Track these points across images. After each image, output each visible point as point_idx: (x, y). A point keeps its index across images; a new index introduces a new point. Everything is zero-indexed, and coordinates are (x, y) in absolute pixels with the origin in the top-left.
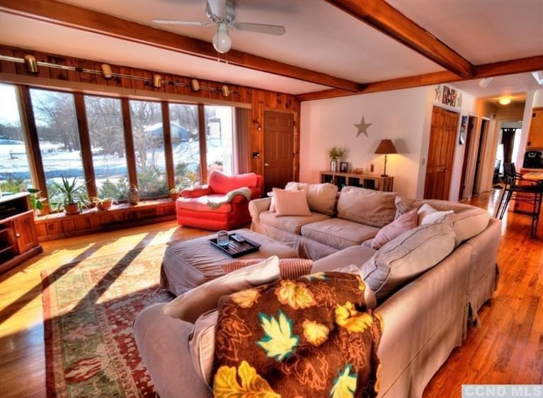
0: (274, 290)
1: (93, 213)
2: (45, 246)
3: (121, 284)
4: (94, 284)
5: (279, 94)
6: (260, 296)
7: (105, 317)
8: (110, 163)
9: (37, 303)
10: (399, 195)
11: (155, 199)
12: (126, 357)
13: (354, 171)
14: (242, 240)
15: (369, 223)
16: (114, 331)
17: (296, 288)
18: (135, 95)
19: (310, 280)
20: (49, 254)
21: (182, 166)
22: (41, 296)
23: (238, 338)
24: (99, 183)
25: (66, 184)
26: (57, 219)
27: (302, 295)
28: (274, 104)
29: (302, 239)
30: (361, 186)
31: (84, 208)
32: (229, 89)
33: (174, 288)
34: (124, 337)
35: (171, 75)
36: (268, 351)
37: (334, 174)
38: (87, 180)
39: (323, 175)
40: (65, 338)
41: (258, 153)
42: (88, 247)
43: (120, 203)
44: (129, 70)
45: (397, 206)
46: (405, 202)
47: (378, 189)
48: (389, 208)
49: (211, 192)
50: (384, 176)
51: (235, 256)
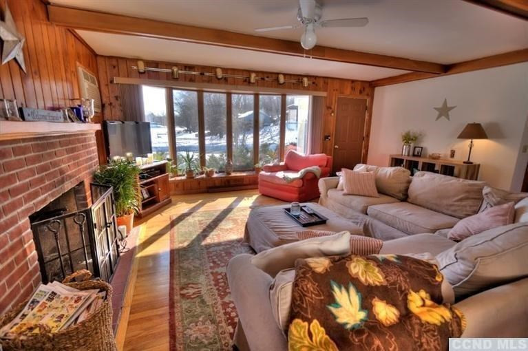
0: (345, 263)
1: (202, 178)
2: (173, 199)
3: (217, 233)
4: (201, 231)
5: (353, 81)
6: (332, 265)
7: (206, 256)
8: (215, 142)
9: (167, 237)
10: (489, 185)
11: (243, 171)
12: (218, 289)
13: (430, 156)
14: (312, 212)
15: (445, 211)
16: (211, 268)
17: (367, 265)
18: (236, 89)
19: (381, 260)
20: (175, 204)
21: (266, 146)
22: (169, 232)
23: (312, 298)
24: (207, 157)
25: (188, 156)
26: (181, 180)
27: (373, 272)
28: (348, 91)
29: (368, 219)
30: (437, 172)
31: (197, 174)
32: (308, 80)
33: (254, 244)
34: (217, 274)
35: (263, 73)
36: (338, 318)
37: (405, 158)
38: (200, 154)
39: (392, 158)
40: (181, 265)
41: (329, 136)
42: (198, 203)
43: (220, 172)
44: (234, 70)
45: (485, 197)
46: (496, 193)
47: (458, 177)
48: (475, 199)
49: (286, 168)
50: (468, 162)
51: (305, 225)
